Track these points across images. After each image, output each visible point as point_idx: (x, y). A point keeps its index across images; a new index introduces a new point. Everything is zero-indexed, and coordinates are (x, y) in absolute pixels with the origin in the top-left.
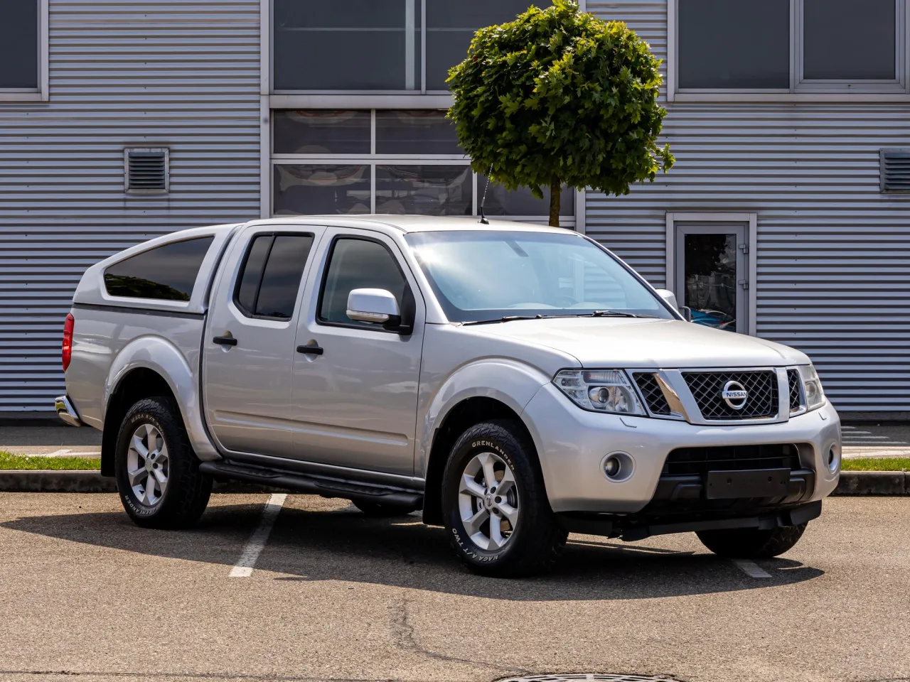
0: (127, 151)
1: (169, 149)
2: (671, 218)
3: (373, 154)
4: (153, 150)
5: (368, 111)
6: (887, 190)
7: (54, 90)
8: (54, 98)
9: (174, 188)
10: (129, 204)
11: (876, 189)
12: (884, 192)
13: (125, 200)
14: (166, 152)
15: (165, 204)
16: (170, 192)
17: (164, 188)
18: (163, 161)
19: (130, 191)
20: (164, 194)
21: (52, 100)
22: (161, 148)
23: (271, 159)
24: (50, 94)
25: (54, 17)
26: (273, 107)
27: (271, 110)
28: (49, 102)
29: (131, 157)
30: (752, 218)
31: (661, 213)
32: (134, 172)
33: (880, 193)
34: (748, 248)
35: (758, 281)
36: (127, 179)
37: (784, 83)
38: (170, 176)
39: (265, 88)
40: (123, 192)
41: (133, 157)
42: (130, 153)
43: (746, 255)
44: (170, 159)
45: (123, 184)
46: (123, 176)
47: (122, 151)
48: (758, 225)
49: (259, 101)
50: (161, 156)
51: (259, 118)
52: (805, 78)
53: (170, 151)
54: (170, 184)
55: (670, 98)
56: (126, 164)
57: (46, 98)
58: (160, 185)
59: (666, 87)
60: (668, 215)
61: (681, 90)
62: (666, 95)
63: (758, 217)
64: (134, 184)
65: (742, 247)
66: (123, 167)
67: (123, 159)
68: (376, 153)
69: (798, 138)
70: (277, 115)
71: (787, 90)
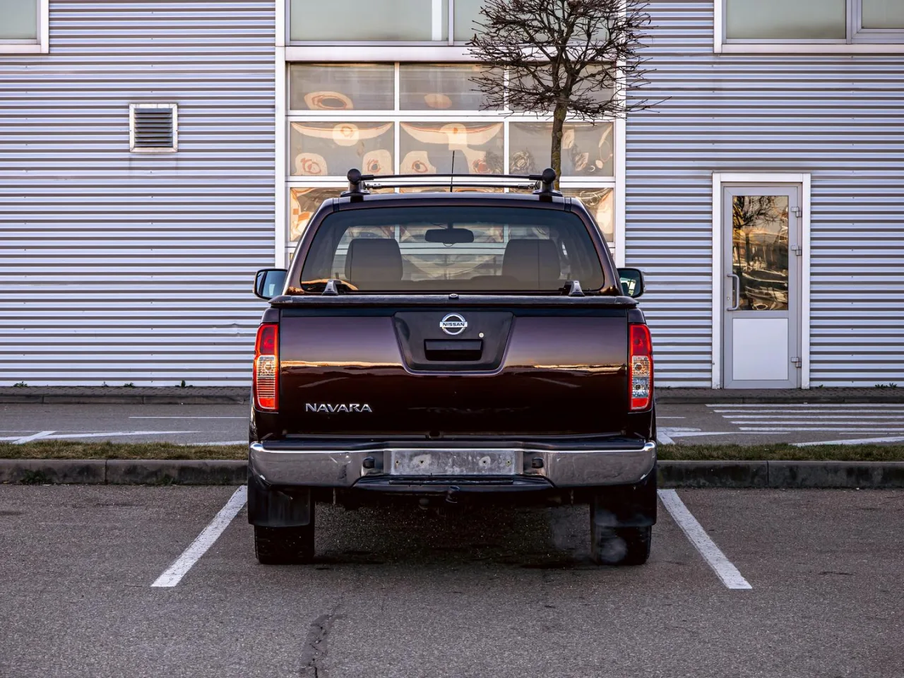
0: (132, 107)
1: (177, 104)
2: (718, 178)
3: (397, 111)
4: (161, 106)
5: (392, 63)
7: (54, 41)
8: (54, 50)
9: (184, 146)
10: (135, 164)
13: (131, 160)
14: (174, 107)
15: (173, 164)
16: (179, 151)
17: (172, 147)
18: (171, 118)
19: (137, 150)
20: (172, 153)
21: (51, 52)
22: (169, 103)
23: (287, 116)
24: (50, 46)
26: (288, 60)
27: (287, 63)
28: (49, 54)
29: (136, 113)
30: (806, 179)
31: (707, 173)
32: (140, 129)
34: (801, 211)
35: (812, 248)
36: (132, 137)
37: (841, 33)
38: (179, 133)
39: (280, 39)
40: (128, 151)
41: (139, 113)
42: (135, 109)
43: (799, 219)
44: (179, 116)
45: (128, 142)
46: (128, 133)
47: (127, 107)
48: (812, 186)
49: (274, 53)
50: (168, 113)
51: (274, 71)
52: (863, 28)
53: (179, 107)
54: (179, 142)
55: (718, 49)
56: (132, 121)
57: (45, 50)
58: (168, 144)
59: (712, 36)
60: (714, 175)
61: (729, 41)
62: (713, 45)
63: (812, 177)
64: (140, 143)
65: (795, 209)
66: (128, 124)
67: (128, 116)
68: (400, 109)
69: (855, 92)
70: (294, 68)
71: (844, 41)
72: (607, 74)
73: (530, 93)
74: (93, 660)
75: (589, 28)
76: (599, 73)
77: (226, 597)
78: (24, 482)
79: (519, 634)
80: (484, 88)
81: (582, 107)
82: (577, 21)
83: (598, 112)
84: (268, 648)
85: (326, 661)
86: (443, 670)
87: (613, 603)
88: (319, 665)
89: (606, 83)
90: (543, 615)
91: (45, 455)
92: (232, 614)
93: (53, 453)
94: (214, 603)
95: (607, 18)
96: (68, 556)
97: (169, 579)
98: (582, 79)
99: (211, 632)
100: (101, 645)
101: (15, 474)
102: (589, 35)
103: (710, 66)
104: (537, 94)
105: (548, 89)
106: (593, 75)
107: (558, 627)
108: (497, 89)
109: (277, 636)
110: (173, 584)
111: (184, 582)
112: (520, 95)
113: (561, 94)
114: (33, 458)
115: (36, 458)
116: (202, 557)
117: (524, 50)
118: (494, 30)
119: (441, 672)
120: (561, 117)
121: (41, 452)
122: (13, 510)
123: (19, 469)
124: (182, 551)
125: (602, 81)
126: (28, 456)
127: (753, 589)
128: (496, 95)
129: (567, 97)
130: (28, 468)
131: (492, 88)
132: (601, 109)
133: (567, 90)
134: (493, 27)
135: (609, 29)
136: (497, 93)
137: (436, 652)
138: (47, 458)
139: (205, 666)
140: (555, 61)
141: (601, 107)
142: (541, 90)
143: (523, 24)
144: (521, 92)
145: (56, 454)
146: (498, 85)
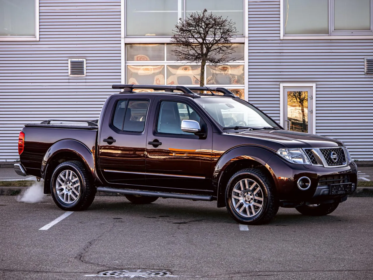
0: (69, 60)
2: (282, 85)
3: (165, 61)
4: (80, 60)
5: (164, 44)
6: (367, 74)
7: (41, 36)
8: (41, 40)
9: (88, 74)
10: (70, 81)
11: (363, 73)
12: (366, 74)
13: (69, 79)
14: (85, 60)
15: (84, 81)
16: (86, 76)
18: (84, 64)
19: (71, 76)
20: (84, 77)
21: (40, 40)
22: (83, 59)
23: (125, 63)
24: (40, 38)
25: (41, 8)
26: (126, 43)
27: (126, 44)
28: (39, 41)
29: (71, 62)
30: (314, 85)
31: (278, 83)
32: (72, 68)
33: (364, 75)
34: (312, 97)
35: (316, 110)
36: (69, 71)
37: (326, 32)
38: (86, 70)
39: (123, 35)
40: (68, 76)
41: (72, 62)
42: (70, 61)
43: (312, 100)
44: (86, 63)
45: (68, 73)
46: (68, 70)
47: (68, 60)
48: (316, 88)
49: (120, 40)
50: (83, 62)
51: (121, 47)
52: (334, 30)
53: (86, 60)
54: (86, 73)
55: (282, 38)
56: (69, 65)
57: (38, 39)
58: (83, 73)
59: (280, 33)
60: (281, 84)
61: (286, 35)
62: (280, 37)
63: (316, 85)
64: (72, 73)
65: (310, 96)
66: (68, 66)
67: (68, 63)
68: (167, 61)
69: (332, 53)
70: (128, 45)
71: (328, 35)
72: (221, 49)
73: (192, 56)
74: (5, 254)
75: (215, 32)
76: (218, 48)
77: (63, 233)
78: (11, 195)
79: (158, 245)
80: (177, 54)
81: (212, 61)
82: (210, 30)
83: (217, 62)
84: (68, 250)
85: (86, 254)
86: (125, 257)
87: (197, 235)
88: (83, 255)
89: (221, 52)
90: (170, 239)
91: (19, 185)
92: (62, 239)
93: (23, 184)
94: (58, 235)
95: (220, 29)
96: (15, 220)
97: (46, 228)
98: (211, 51)
99: (51, 245)
100: (11, 249)
101: (9, 192)
102: (215, 35)
103: (279, 44)
104: (195, 56)
105: (199, 54)
106: (216, 49)
107: (173, 243)
108: (180, 54)
109: (73, 246)
110: (47, 229)
111: (50, 228)
112: (189, 56)
113: (204, 56)
114: (15, 186)
115: (16, 186)
116: (62, 220)
117: (190, 40)
118: (180, 33)
119: (124, 258)
120: (203, 64)
121: (18, 184)
122: (4, 204)
123: (10, 190)
124: (57, 218)
125: (219, 51)
126: (14, 185)
127: (249, 231)
128: (181, 57)
129: (206, 57)
130: (13, 190)
131: (179, 54)
132: (219, 61)
133: (206, 54)
134: (180, 32)
135: (221, 33)
136: (180, 56)
137: (125, 251)
138: (20, 186)
139: (43, 256)
140: (202, 44)
141: (218, 60)
142: (196, 55)
143: (190, 31)
144: (189, 55)
145: (24, 185)
146: (181, 53)
